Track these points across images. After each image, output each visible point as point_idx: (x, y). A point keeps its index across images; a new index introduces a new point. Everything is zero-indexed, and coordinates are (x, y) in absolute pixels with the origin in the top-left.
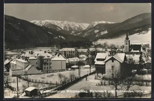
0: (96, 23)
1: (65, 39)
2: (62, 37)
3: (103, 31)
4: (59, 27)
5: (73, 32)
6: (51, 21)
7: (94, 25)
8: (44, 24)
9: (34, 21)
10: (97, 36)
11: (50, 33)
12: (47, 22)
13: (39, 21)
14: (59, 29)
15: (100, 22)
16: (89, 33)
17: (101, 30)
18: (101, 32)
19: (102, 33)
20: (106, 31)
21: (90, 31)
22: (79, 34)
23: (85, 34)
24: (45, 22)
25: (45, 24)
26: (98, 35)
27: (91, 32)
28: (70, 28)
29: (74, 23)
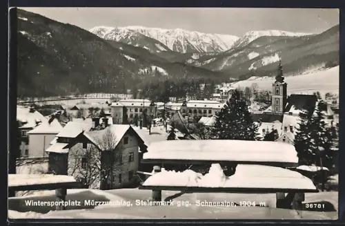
0: (256, 34)
1: (165, 74)
2: (161, 70)
3: (269, 55)
4: (162, 45)
5: (194, 57)
6: (143, 28)
7: (251, 40)
8: (125, 34)
9: (100, 27)
10: (252, 67)
11: (129, 58)
12: (132, 31)
13: (113, 28)
14: (162, 49)
15: (267, 33)
16: (233, 61)
17: (266, 53)
18: (262, 57)
19: (266, 61)
20: (277, 55)
21: (236, 55)
22: (209, 61)
23: (225, 63)
24: (127, 31)
25: (128, 35)
26: (254, 66)
27: (238, 58)
28: (189, 47)
29: (200, 34)
